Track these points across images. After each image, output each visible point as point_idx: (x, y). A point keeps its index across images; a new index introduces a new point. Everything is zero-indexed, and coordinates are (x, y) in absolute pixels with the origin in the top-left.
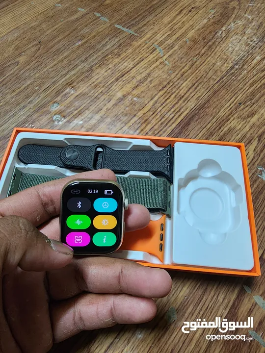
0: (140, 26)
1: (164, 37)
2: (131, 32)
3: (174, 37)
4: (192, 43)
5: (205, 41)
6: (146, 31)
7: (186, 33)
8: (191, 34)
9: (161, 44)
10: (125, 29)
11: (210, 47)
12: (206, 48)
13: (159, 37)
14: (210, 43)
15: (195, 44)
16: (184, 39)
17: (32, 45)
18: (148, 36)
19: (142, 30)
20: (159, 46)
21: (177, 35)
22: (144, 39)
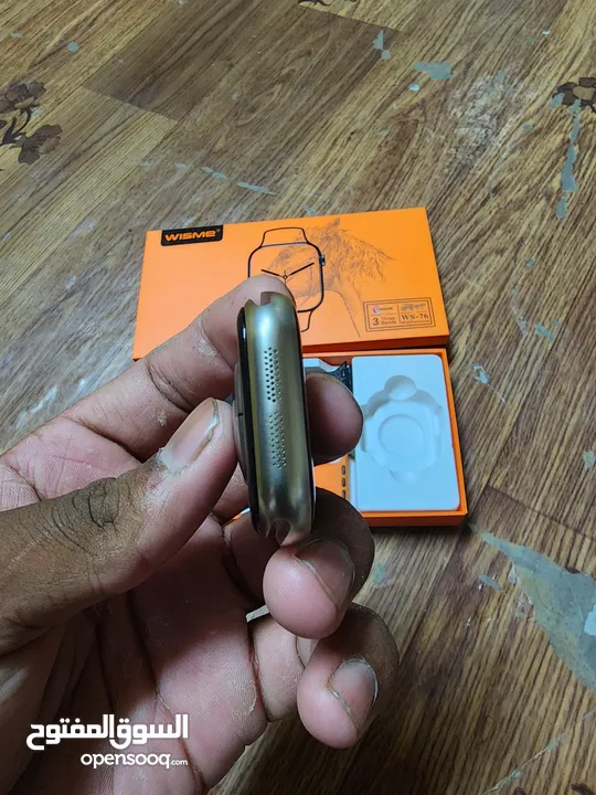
0: (276, 177)
1: (314, 191)
2: (264, 189)
3: (330, 188)
4: (359, 193)
5: (378, 185)
6: (286, 186)
7: (347, 177)
8: (355, 178)
9: (311, 202)
10: (253, 187)
11: (386, 194)
12: (381, 197)
13: (308, 192)
14: (387, 188)
15: (363, 193)
16: (347, 188)
17: (119, 238)
18: (291, 191)
19: (279, 184)
20: (311, 206)
21: (335, 184)
22: (285, 199)
